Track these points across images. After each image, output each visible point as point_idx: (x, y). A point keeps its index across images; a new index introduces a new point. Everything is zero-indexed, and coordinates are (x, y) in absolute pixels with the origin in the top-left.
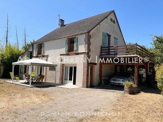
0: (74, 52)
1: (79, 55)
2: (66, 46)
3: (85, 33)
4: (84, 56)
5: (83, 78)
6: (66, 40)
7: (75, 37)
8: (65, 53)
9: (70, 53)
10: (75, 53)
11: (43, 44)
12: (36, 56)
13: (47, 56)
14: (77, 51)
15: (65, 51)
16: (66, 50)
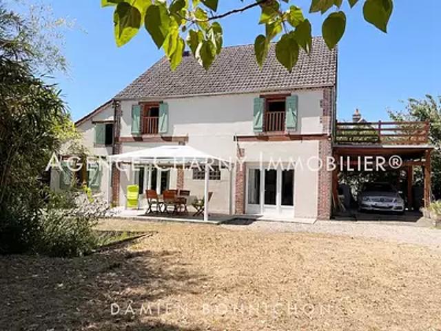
0: (286, 133)
1: (302, 139)
2: (257, 116)
3: (323, 87)
4: (320, 142)
5: (319, 198)
6: (255, 99)
7: (290, 95)
8: (252, 134)
9: (268, 134)
10: (289, 135)
11: (162, 102)
12: (131, 136)
13: (182, 140)
14: (296, 130)
15: (255, 129)
16: (256, 127)
